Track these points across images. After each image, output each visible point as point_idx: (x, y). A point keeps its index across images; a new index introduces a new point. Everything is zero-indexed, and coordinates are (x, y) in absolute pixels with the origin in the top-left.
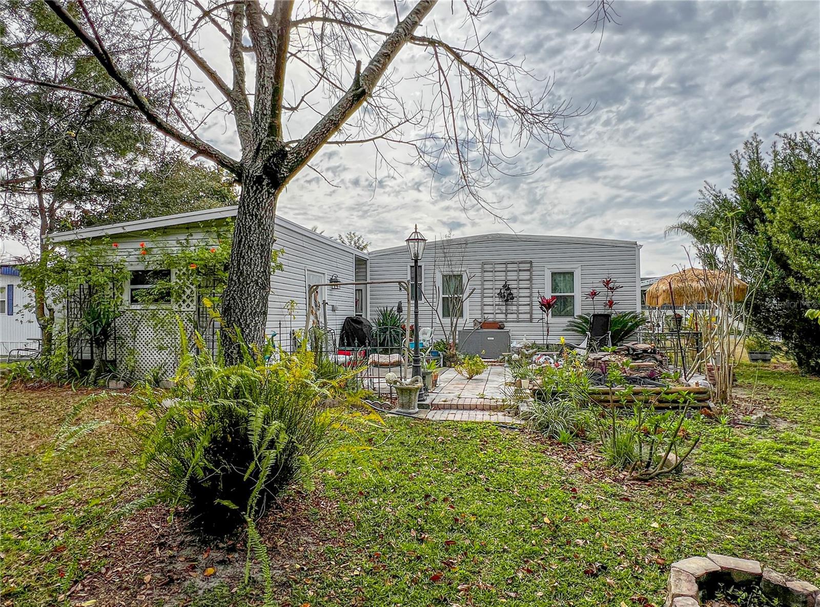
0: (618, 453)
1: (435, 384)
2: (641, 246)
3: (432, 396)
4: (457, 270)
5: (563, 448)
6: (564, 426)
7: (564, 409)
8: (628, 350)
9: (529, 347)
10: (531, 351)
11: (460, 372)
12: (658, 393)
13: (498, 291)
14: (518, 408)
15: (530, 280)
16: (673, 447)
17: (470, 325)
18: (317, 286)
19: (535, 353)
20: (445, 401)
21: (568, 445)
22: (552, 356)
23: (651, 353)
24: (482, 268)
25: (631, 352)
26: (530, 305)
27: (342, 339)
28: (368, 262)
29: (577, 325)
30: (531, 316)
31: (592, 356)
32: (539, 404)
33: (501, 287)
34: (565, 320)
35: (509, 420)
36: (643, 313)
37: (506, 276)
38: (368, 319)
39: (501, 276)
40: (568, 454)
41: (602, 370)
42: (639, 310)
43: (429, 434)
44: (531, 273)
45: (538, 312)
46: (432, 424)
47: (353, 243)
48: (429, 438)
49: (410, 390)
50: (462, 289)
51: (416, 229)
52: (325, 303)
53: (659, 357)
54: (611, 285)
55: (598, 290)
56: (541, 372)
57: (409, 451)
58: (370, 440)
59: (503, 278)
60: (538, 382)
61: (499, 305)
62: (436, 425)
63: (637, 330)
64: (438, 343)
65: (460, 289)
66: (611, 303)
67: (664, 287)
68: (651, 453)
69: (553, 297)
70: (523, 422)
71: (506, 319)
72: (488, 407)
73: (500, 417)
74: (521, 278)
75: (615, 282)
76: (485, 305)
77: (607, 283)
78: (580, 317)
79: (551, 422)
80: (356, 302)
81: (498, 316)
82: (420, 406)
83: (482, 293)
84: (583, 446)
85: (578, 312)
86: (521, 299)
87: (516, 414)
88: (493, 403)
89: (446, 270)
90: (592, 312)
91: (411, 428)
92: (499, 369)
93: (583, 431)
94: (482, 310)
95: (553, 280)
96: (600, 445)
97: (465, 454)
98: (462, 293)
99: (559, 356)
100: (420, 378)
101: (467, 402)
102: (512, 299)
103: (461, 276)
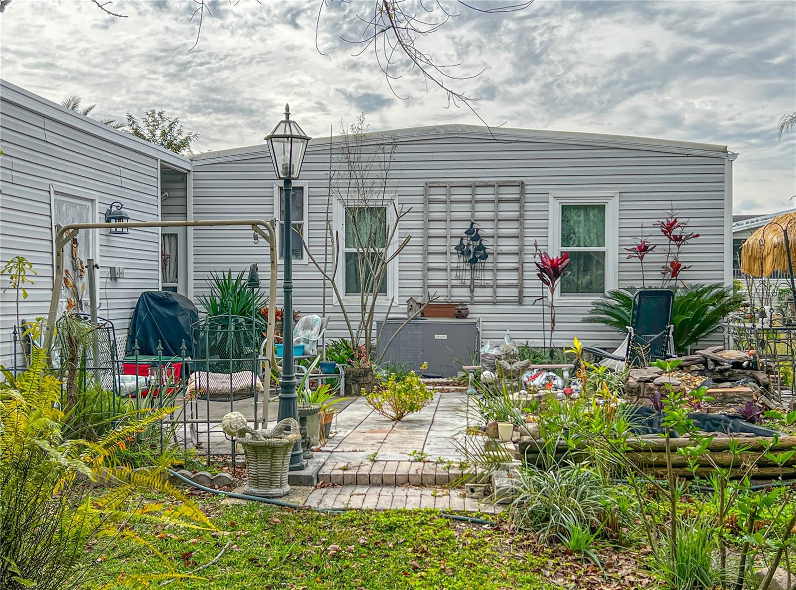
0: (682, 571)
1: (325, 432)
2: (735, 155)
3: (320, 458)
4: (375, 198)
5: (575, 560)
6: (579, 516)
7: (579, 482)
8: (705, 364)
9: (514, 356)
10: (519, 364)
11: (378, 408)
12: (759, 449)
13: (457, 242)
14: (489, 480)
15: (520, 220)
16: (783, 555)
17: (400, 311)
18: (76, 228)
19: (525, 368)
20: (345, 469)
21: (585, 554)
22: (560, 372)
23: (748, 367)
24: (425, 194)
25: (711, 366)
26: (519, 270)
27: (131, 339)
28: (190, 178)
29: (610, 311)
30: (521, 292)
31: (637, 375)
32: (531, 474)
33: (462, 232)
34: (586, 301)
35: (471, 505)
36: (736, 288)
37: (473, 211)
38: (191, 297)
39: (462, 211)
40: (586, 573)
41: (655, 402)
42: (728, 280)
43: (311, 539)
44: (522, 207)
45: (533, 285)
46: (318, 518)
47: (158, 133)
48: (311, 548)
49: (273, 449)
50: (386, 236)
51: (287, 115)
52: (93, 266)
53: (762, 376)
54: (676, 232)
55: (651, 241)
56: (536, 407)
57: (266, 577)
58: (186, 557)
59: (467, 215)
60: (531, 426)
61: (458, 270)
62: (326, 519)
63: (723, 321)
64: (335, 345)
65: (381, 236)
66: (676, 268)
67: (774, 238)
68: (742, 569)
69: (565, 256)
70: (500, 510)
71: (472, 297)
72: (431, 480)
73: (454, 501)
74: (502, 215)
75: (685, 225)
76: (429, 269)
77: (668, 229)
78: (616, 295)
79: (554, 509)
80: (164, 262)
81: (456, 292)
82: (293, 481)
83: (426, 245)
84: (615, 557)
85: (611, 284)
86: (501, 258)
87: (487, 493)
88: (441, 470)
89: (354, 199)
90: (638, 285)
91: (274, 527)
92: (456, 399)
93: (616, 527)
94: (424, 279)
95: (565, 220)
96: (647, 554)
97: (383, 579)
98: (385, 245)
99: (573, 372)
100: (294, 423)
101: (390, 470)
102: (485, 256)
103: (382, 210)
